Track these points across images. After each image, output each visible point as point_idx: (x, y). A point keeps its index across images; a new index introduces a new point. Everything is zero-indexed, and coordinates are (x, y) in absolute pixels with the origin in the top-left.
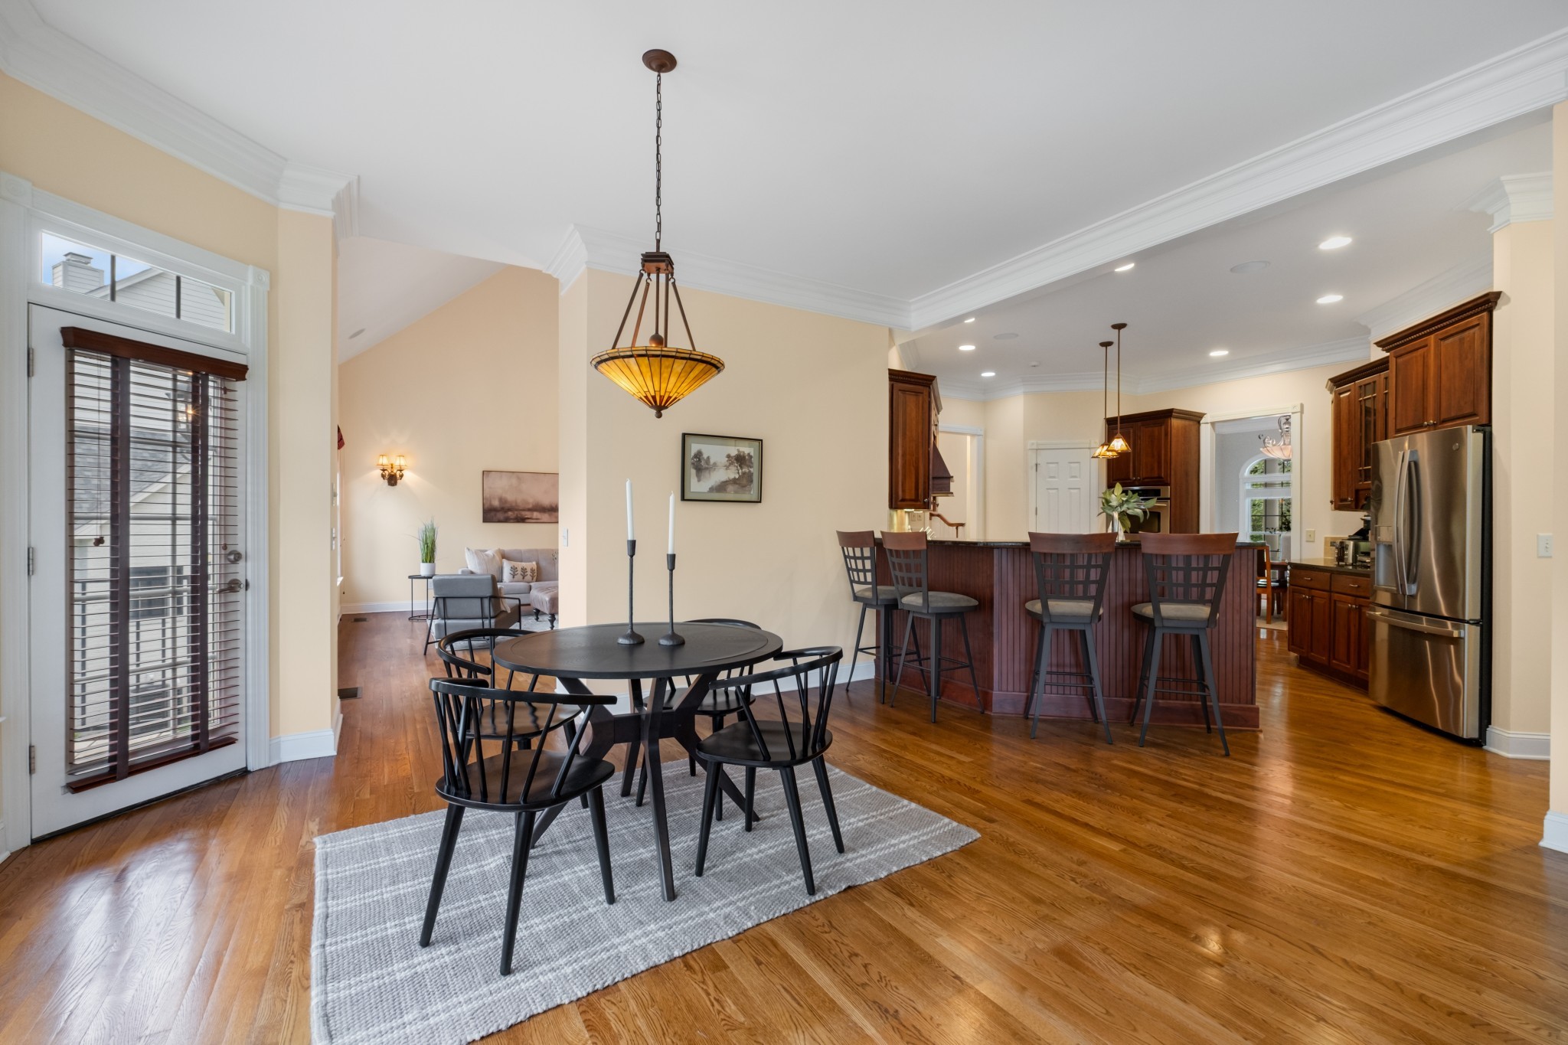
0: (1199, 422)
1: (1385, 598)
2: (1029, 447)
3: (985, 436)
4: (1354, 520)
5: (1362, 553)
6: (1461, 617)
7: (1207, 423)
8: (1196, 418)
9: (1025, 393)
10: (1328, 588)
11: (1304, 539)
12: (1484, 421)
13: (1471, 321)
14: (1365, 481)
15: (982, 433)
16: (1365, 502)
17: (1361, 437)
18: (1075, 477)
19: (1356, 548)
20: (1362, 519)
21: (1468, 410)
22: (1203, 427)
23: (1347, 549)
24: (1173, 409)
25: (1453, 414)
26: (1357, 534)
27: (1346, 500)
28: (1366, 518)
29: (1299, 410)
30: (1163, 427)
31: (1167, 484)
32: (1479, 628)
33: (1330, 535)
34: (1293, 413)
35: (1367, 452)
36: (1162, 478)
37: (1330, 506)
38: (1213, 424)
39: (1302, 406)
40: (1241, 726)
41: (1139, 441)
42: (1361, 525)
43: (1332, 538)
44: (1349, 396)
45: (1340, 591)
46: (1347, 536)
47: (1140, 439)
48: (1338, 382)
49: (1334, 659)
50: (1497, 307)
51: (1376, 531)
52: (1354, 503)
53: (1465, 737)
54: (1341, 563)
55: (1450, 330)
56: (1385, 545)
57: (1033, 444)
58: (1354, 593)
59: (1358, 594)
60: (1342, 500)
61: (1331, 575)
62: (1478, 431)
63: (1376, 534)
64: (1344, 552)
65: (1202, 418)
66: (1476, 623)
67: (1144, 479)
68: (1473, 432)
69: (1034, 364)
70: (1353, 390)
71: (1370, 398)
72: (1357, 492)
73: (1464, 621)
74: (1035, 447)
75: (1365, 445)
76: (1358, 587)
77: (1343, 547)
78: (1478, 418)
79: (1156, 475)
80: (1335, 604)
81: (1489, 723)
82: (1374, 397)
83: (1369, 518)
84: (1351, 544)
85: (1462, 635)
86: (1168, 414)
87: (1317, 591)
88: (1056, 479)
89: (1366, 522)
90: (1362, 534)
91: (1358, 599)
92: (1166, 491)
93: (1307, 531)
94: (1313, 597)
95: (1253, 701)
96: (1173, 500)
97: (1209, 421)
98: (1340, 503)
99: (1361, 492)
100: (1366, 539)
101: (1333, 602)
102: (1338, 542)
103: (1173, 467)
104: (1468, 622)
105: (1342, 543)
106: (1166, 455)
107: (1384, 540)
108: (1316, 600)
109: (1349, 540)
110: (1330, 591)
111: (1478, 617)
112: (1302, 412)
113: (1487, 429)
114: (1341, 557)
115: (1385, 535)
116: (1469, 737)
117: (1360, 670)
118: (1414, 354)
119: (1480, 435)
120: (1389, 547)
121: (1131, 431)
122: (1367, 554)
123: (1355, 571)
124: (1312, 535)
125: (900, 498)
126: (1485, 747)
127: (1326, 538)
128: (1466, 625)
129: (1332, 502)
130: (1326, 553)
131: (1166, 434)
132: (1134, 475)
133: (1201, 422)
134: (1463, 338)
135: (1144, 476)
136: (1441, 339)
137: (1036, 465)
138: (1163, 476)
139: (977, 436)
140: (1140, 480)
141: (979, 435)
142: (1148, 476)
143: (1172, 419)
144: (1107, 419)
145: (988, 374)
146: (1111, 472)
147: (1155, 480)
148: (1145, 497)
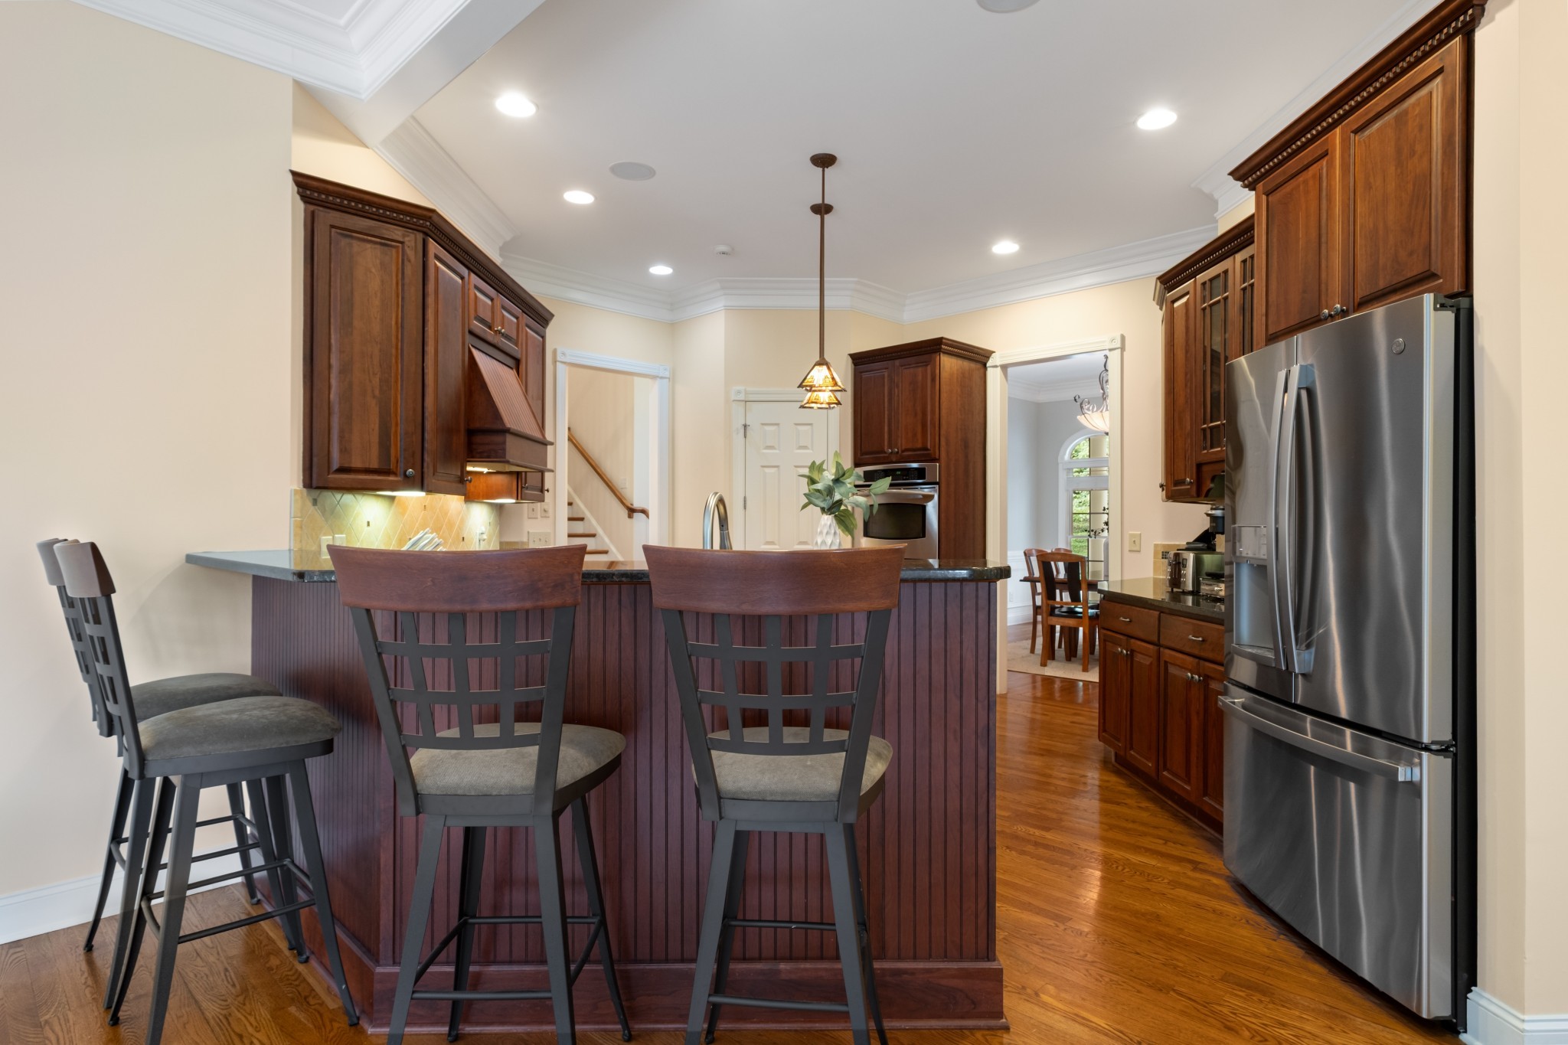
0: (985, 365)
1: (1244, 671)
2: (733, 398)
3: (672, 379)
4: (1195, 517)
5: (1208, 574)
6: (1413, 737)
7: (996, 366)
8: (979, 358)
9: (728, 309)
10: (1155, 638)
11: (1127, 547)
12: (1457, 287)
13: (1423, 70)
14: (1212, 447)
15: (667, 374)
16: (1212, 485)
17: (1205, 372)
18: (805, 447)
19: (1198, 563)
20: (1208, 515)
21: (1415, 269)
22: (990, 371)
23: (1185, 566)
24: (942, 338)
25: (1382, 284)
26: (1199, 540)
27: (1182, 482)
28: (1213, 512)
29: (1119, 345)
30: (929, 367)
31: (934, 460)
32: (1449, 761)
33: (1161, 541)
34: (1110, 350)
35: (1215, 398)
36: (927, 449)
37: (1160, 494)
38: (1004, 368)
39: (1123, 338)
40: (962, 1017)
41: (896, 390)
42: (1205, 524)
43: (1164, 546)
44: (1187, 304)
45: (1173, 645)
46: (1183, 543)
47: (898, 387)
48: (1170, 280)
49: (1165, 768)
50: (1483, 20)
51: (1234, 535)
52: (1194, 488)
53: (1425, 1015)
54: (1175, 590)
55: (1376, 104)
56: (1252, 565)
57: (739, 392)
58: (1196, 652)
59: (1203, 654)
60: (1177, 483)
61: (1159, 616)
62: (1443, 306)
63: (1234, 540)
64: (1180, 571)
65: (988, 358)
66: (1443, 750)
67: (903, 451)
68: (1435, 309)
69: (723, 248)
70: (1192, 292)
71: (1219, 301)
72: (1199, 466)
73: (1417, 745)
74: (742, 397)
75: (1211, 387)
76: (1203, 641)
77: (1179, 563)
78: (1441, 281)
79: (919, 445)
80: (1166, 669)
81: (1473, 981)
82: (1226, 299)
83: (1218, 513)
84: (1190, 557)
85: (1416, 778)
86: (934, 347)
87: (1139, 643)
88: (777, 451)
89: (1213, 518)
90: (1206, 541)
91: (1202, 662)
92: (935, 470)
93: (1132, 536)
94: (1132, 651)
95: (989, 954)
96: (943, 485)
97: (998, 364)
98: (1176, 490)
99: (1205, 468)
100: (1211, 549)
101: (1162, 664)
102: (1171, 555)
103: (943, 432)
104: (1427, 749)
105: (1177, 555)
106: (933, 412)
107: (1250, 555)
108: (1138, 658)
109: (1187, 549)
110: (1158, 644)
111: (1447, 736)
112: (1123, 349)
113: (1463, 302)
114: (1176, 580)
115: (1253, 544)
116: (1432, 1016)
117: (1206, 799)
118: (1301, 178)
119: (1449, 316)
120: (1261, 570)
121: (886, 374)
122: (1216, 577)
123: (1196, 610)
124: (1137, 542)
125: (335, 466)
126: (1463, 1037)
127: (1156, 546)
128: (1425, 755)
129: (1162, 486)
130: (1155, 570)
131: (933, 380)
132: (890, 447)
133: (988, 365)
134: (1406, 112)
135: (903, 448)
136: (1356, 132)
137: (745, 426)
138: (929, 447)
139: (658, 379)
140: (898, 452)
141: (662, 378)
142: (910, 446)
143: (942, 354)
144: (852, 356)
145: (661, 270)
146: (859, 441)
147: (919, 452)
148: (904, 480)
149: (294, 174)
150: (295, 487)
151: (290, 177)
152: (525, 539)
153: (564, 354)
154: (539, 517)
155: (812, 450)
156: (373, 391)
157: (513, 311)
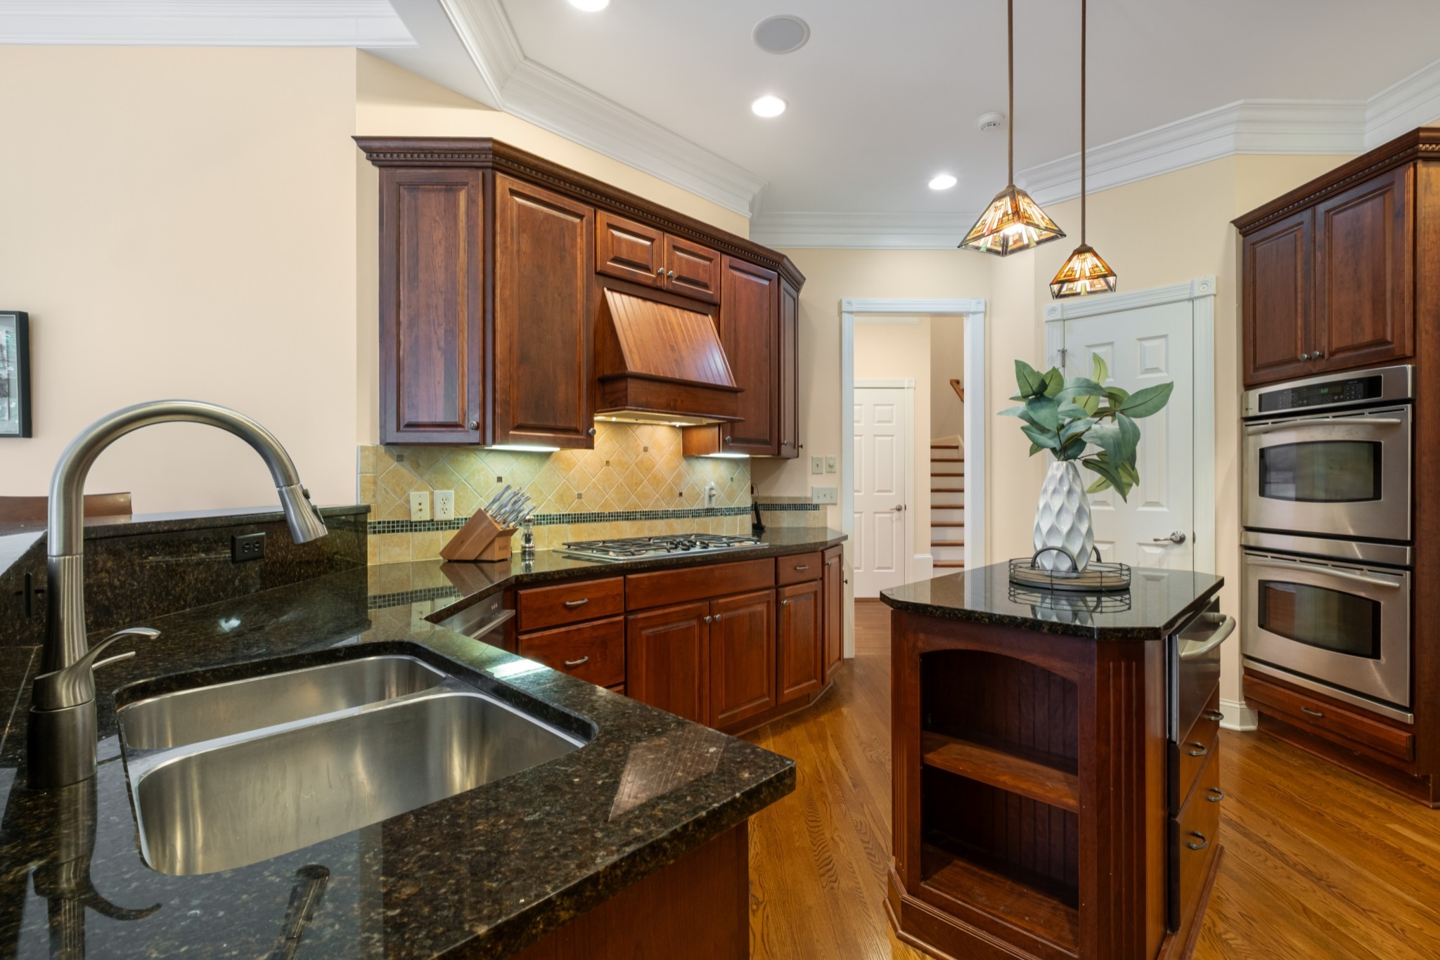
2: (1046, 319)
3: (989, 312)
15: (981, 308)
18: (1156, 369)
24: (1419, 130)
31: (1401, 360)
36: (1385, 342)
47: (1322, 247)
57: (1053, 310)
67: (1332, 353)
79: (1368, 337)
86: (1400, 155)
92: (1402, 378)
96: (1422, 403)
121: (1299, 234)
125: (405, 421)
131: (1399, 215)
132: (1307, 349)
135: (1333, 348)
137: (1063, 352)
138: (1389, 338)
139: (971, 315)
140: (1322, 356)
141: (974, 313)
142: (1347, 342)
143: (1420, 165)
144: (1234, 222)
145: (943, 182)
146: (1252, 349)
147: (1366, 351)
148: (1334, 401)
149: (358, 139)
150: (367, 443)
151: (354, 143)
152: (809, 495)
153: (849, 303)
154: (824, 472)
155: (1167, 372)
156: (438, 343)
157: (700, 253)
